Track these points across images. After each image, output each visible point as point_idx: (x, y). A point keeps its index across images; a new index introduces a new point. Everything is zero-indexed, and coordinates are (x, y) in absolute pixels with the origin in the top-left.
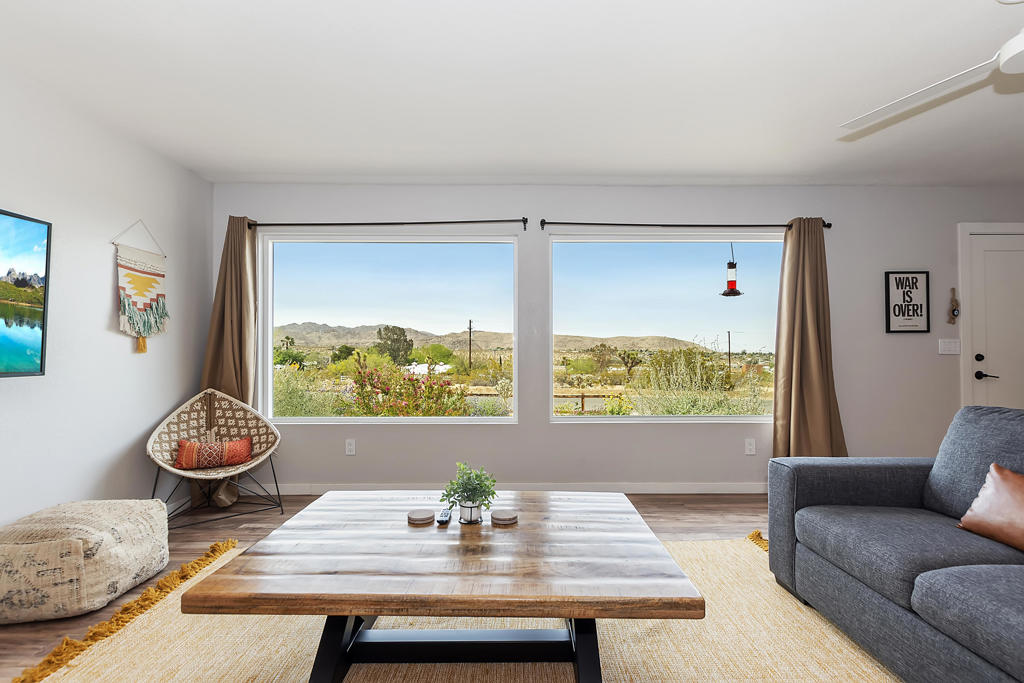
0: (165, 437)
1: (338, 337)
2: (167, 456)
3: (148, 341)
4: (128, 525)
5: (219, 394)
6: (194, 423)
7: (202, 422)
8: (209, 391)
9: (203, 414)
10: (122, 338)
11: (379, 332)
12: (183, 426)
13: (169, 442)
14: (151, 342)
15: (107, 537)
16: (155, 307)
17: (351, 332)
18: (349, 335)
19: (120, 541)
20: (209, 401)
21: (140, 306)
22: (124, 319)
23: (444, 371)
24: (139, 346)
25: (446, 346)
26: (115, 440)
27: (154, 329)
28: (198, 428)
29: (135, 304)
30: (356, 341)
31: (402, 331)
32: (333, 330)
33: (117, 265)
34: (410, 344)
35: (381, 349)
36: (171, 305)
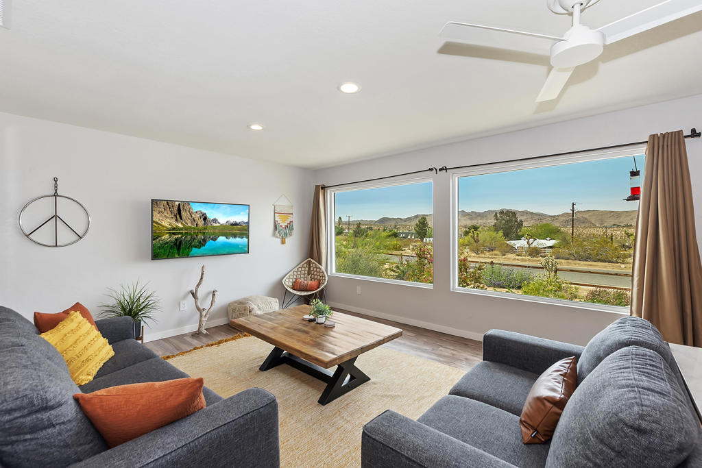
0: (291, 277)
1: (471, 219)
2: (291, 284)
3: (286, 240)
4: (264, 305)
5: (313, 261)
6: (303, 272)
7: (306, 272)
8: (310, 259)
9: (307, 269)
10: (277, 239)
11: (496, 215)
12: (299, 273)
13: (293, 279)
14: (288, 240)
15: (256, 307)
16: (290, 227)
17: (480, 215)
18: (479, 218)
19: (260, 309)
20: (309, 263)
21: (284, 227)
22: (277, 232)
23: (551, 245)
24: (283, 242)
25: (556, 224)
26: (272, 278)
27: (288, 235)
28: (304, 274)
29: (281, 226)
30: (484, 221)
31: (514, 214)
32: (468, 214)
33: (275, 213)
34: (520, 224)
35: (496, 228)
36: (295, 225)
